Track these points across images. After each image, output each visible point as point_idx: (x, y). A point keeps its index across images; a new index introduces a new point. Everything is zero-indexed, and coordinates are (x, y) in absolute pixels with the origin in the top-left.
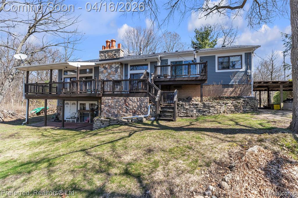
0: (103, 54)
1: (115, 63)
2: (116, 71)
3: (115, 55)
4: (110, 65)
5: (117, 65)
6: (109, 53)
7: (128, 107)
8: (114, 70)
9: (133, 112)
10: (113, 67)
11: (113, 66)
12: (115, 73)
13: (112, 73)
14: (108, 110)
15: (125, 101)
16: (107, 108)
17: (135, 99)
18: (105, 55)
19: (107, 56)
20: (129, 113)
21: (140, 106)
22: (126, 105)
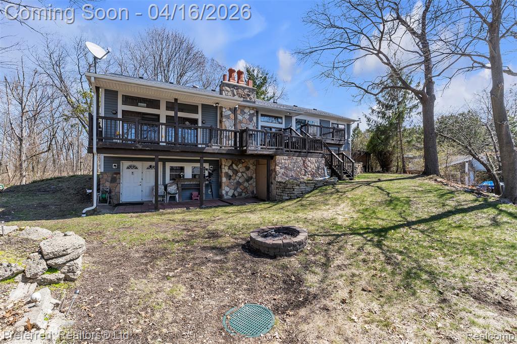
0: (230, 88)
1: (249, 107)
2: (251, 120)
3: (249, 95)
4: (242, 108)
5: (252, 112)
6: (240, 90)
7: (306, 168)
8: (247, 117)
9: (311, 174)
10: (245, 113)
11: (246, 110)
12: (249, 122)
13: (244, 121)
14: (285, 173)
15: (304, 162)
16: (283, 170)
17: (313, 160)
18: (233, 91)
19: (236, 94)
20: (307, 175)
21: (318, 168)
22: (305, 167)
